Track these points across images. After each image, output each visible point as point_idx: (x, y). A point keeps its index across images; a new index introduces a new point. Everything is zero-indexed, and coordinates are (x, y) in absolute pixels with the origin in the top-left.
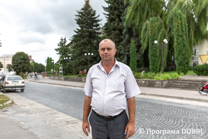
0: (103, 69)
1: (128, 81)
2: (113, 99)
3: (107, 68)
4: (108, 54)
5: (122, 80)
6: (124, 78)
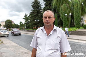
2: (50, 55)
3: (48, 31)
4: (49, 21)
5: (58, 40)
6: (59, 39)
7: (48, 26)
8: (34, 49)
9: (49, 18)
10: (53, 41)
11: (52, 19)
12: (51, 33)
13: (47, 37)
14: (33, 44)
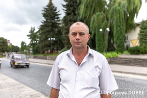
1: (103, 73)
3: (79, 57)
4: (80, 40)
5: (96, 73)
6: (98, 70)
7: (79, 48)
8: (54, 91)
9: (81, 34)
10: (89, 74)
11: (85, 36)
12: (84, 60)
13: (77, 67)
14: (52, 82)
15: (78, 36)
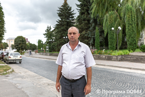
0: (70, 47)
2: (75, 68)
4: (74, 37)
5: (82, 55)
6: (84, 53)
7: (73, 41)
9: (74, 33)
10: (78, 55)
15: (72, 35)
